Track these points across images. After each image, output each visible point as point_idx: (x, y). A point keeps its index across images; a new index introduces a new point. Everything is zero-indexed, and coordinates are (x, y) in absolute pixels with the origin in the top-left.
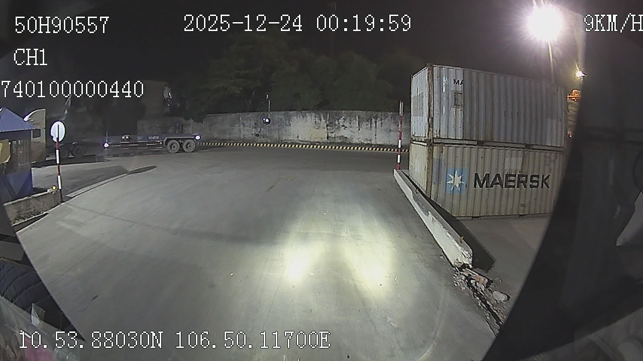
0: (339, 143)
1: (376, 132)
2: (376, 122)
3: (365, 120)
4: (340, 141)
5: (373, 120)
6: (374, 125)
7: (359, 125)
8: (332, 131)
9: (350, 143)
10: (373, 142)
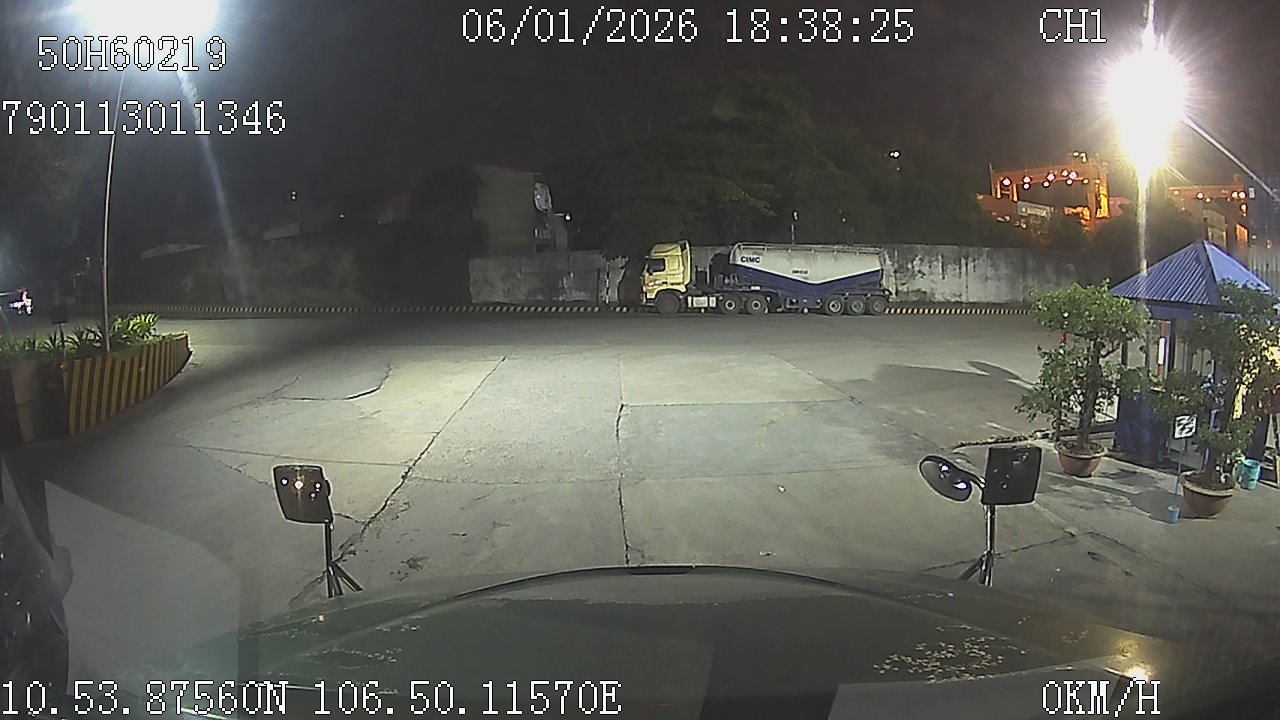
0: (914, 302)
1: (967, 281)
2: (967, 265)
3: (952, 261)
4: (915, 299)
5: (963, 261)
6: (964, 269)
7: (943, 270)
8: (903, 281)
9: (931, 301)
10: (964, 299)
